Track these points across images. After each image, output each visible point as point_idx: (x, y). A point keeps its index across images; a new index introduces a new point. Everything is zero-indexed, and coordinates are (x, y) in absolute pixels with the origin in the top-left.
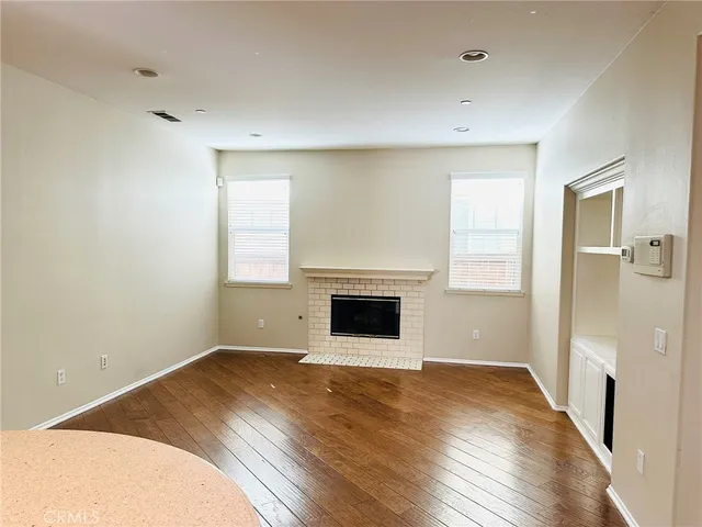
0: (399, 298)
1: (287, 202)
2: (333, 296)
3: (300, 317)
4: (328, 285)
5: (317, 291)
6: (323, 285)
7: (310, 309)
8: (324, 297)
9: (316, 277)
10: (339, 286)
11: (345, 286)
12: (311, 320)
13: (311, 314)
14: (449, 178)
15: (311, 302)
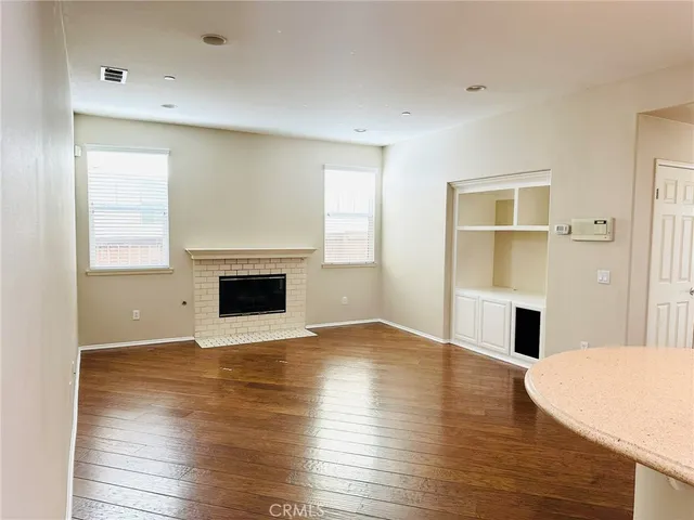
0: (285, 275)
1: (167, 179)
2: (221, 277)
3: (184, 303)
4: (216, 268)
5: (203, 274)
6: (210, 268)
7: (196, 292)
8: (210, 279)
9: (203, 259)
10: (228, 267)
11: (234, 267)
12: (197, 304)
13: (197, 298)
14: (324, 167)
15: (197, 286)
